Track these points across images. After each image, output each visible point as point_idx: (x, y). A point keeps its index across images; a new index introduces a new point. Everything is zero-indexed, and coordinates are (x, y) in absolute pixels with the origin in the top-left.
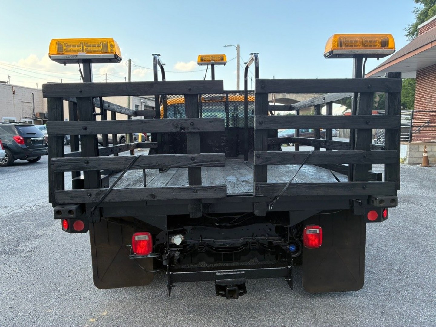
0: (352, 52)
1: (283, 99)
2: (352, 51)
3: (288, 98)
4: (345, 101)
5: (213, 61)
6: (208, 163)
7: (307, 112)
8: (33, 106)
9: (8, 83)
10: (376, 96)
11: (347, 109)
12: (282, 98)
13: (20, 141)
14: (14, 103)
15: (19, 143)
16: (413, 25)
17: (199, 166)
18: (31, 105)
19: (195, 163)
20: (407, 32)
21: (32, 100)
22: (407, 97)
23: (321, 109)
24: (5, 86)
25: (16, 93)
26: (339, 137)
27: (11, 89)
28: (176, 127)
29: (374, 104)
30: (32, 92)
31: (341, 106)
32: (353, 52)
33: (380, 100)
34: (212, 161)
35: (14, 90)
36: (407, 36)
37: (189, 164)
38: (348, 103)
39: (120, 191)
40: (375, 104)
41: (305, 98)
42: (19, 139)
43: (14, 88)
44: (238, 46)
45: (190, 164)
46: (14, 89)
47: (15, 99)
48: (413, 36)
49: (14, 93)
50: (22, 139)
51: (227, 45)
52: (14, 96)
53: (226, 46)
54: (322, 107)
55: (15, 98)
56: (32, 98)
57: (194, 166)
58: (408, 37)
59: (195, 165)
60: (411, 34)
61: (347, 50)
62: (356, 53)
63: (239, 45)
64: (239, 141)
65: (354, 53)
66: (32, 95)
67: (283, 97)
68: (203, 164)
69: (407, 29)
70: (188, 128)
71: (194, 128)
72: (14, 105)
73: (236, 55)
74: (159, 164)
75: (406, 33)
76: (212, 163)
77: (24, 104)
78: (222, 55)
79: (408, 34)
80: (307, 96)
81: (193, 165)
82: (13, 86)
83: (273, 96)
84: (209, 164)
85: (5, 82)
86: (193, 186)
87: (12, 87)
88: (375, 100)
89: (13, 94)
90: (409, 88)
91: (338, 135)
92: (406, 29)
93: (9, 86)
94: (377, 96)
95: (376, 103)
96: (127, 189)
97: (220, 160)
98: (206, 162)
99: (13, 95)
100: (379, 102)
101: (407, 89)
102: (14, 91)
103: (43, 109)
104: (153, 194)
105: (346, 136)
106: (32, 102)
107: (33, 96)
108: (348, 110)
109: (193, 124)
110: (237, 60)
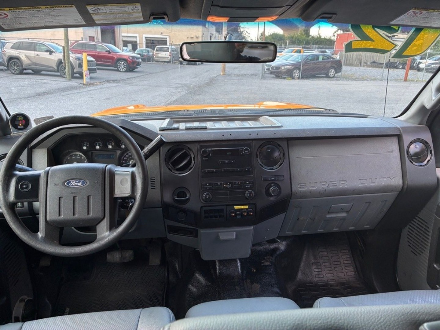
108: (339, 31)
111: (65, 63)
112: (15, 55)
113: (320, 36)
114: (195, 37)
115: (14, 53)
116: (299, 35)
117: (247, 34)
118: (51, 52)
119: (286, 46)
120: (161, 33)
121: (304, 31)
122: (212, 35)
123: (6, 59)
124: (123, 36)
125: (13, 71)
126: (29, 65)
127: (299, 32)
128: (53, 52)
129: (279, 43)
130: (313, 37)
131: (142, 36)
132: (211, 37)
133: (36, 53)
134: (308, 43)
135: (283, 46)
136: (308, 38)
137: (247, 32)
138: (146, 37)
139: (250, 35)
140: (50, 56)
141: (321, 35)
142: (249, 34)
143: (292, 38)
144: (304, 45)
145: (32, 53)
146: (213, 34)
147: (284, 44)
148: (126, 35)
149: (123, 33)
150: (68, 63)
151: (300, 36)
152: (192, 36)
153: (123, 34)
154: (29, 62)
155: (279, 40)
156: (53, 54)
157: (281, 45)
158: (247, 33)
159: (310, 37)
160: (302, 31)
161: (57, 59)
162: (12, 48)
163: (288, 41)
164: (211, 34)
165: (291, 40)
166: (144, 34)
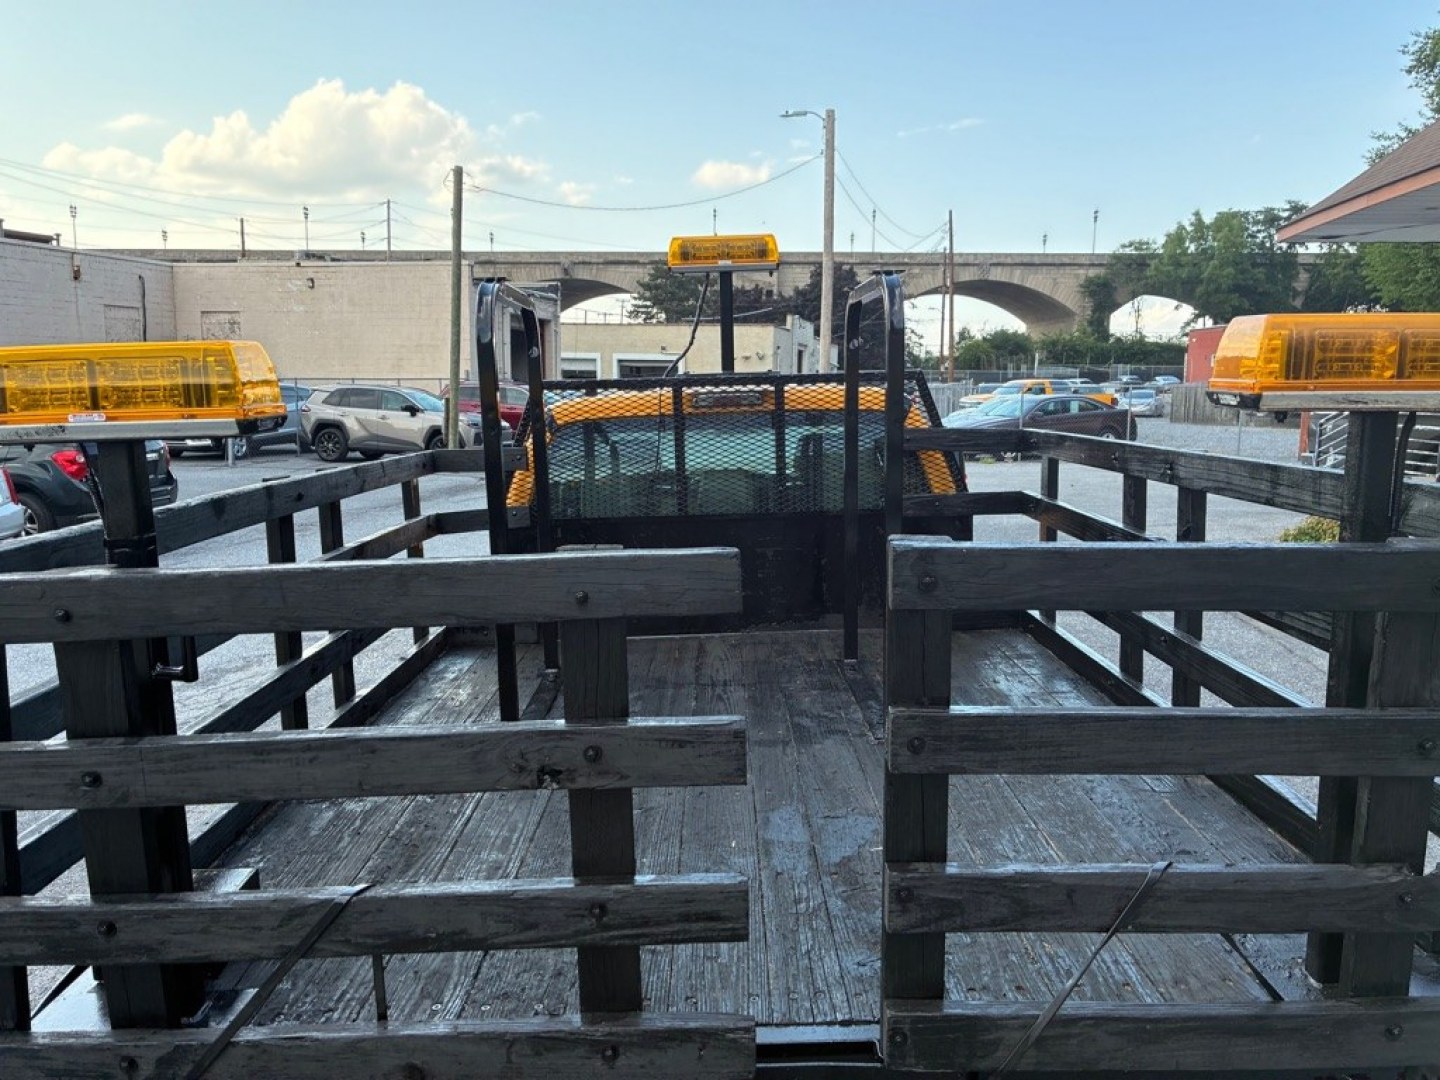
0: (1350, 402)
1: (980, 281)
2: (1352, 398)
3: (998, 279)
4: (1193, 290)
5: (729, 262)
6: (667, 929)
7: (1062, 325)
8: (141, 318)
9: (58, 240)
10: (1298, 273)
11: (1197, 317)
12: (976, 278)
13: (75, 467)
14: (77, 312)
15: (74, 474)
16: (1431, 35)
17: (627, 942)
18: (138, 315)
19: (607, 928)
20: (1412, 57)
21: (140, 298)
22: (1407, 283)
23: (1108, 318)
24: (47, 252)
25: (83, 277)
26: (1172, 420)
27: (68, 262)
28: (517, 770)
29: (1291, 300)
30: (139, 272)
31: (1177, 308)
32: (1357, 402)
33: (1311, 285)
34: (686, 918)
35: (78, 266)
36: (1409, 72)
37: (577, 933)
38: (1200, 297)
39: (265, 1051)
40: (1294, 298)
41: (1055, 279)
42: (73, 462)
43: (77, 260)
44: (831, 115)
45: (586, 933)
46: (76, 263)
47: (80, 298)
48: (1432, 71)
49: (77, 276)
50: (82, 460)
51: (790, 113)
52: (78, 285)
53: (787, 115)
54: (1114, 310)
55: (80, 292)
56: (138, 292)
57: (602, 939)
58: (1414, 74)
59: (605, 935)
60: (1424, 64)
61: (1330, 393)
62: (1371, 406)
63: (833, 111)
64: (823, 562)
65: (1360, 406)
66: (139, 283)
67: (981, 277)
68: (646, 930)
69: (1412, 49)
70: (575, 771)
71: (602, 774)
72: (78, 317)
73: (823, 147)
74: (441, 932)
75: (1408, 61)
76: (687, 926)
77: (113, 313)
78: (762, 238)
79: (1415, 67)
80: (1062, 272)
81: (598, 936)
82: (73, 253)
83: (948, 275)
84: (672, 933)
85: (46, 240)
86: (601, 1030)
87: (69, 255)
88: (1295, 285)
89: (76, 278)
90: (1416, 254)
91: (1167, 410)
92: (1406, 46)
93: (60, 254)
94: (1302, 271)
95: (1296, 294)
96: (298, 1042)
97: (723, 914)
98: (658, 924)
99: (73, 284)
100: (1307, 292)
101: (1407, 255)
102: (78, 271)
103: (175, 327)
104: (417, 1062)
105: (1195, 414)
106: (139, 305)
107: (143, 284)
108: (1201, 320)
109: (595, 755)
110: (826, 164)
111: (447, 435)
112: (332, 417)
113: (1143, 337)
114: (755, 357)
115: (331, 413)
116: (1076, 334)
117: (915, 338)
118: (413, 410)
119: (1033, 368)
120: (663, 348)
121: (1091, 323)
122: (802, 349)
123: (309, 428)
124: (564, 360)
125: (324, 455)
126: (363, 440)
127: (1075, 328)
128: (418, 410)
129: (1011, 362)
130: (1119, 340)
131: (611, 357)
132: (800, 353)
133: (382, 412)
134: (1102, 357)
135: (1024, 369)
136: (1104, 344)
137: (913, 332)
138: (620, 361)
139: (922, 341)
140: (413, 419)
141: (1144, 333)
142: (921, 337)
143: (1054, 343)
144: (1088, 366)
145: (372, 415)
146: (806, 346)
147: (1026, 363)
148: (571, 355)
149: (566, 350)
150: (455, 435)
151: (1079, 338)
152: (748, 354)
153: (564, 355)
154: (363, 433)
155: (1012, 353)
156: (419, 415)
157: (1019, 368)
158: (913, 336)
159: (1112, 340)
160: (1086, 324)
161: (427, 425)
162: (326, 402)
163: (1037, 355)
164: (800, 345)
165: (1050, 352)
166: (615, 351)
